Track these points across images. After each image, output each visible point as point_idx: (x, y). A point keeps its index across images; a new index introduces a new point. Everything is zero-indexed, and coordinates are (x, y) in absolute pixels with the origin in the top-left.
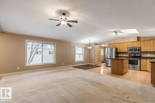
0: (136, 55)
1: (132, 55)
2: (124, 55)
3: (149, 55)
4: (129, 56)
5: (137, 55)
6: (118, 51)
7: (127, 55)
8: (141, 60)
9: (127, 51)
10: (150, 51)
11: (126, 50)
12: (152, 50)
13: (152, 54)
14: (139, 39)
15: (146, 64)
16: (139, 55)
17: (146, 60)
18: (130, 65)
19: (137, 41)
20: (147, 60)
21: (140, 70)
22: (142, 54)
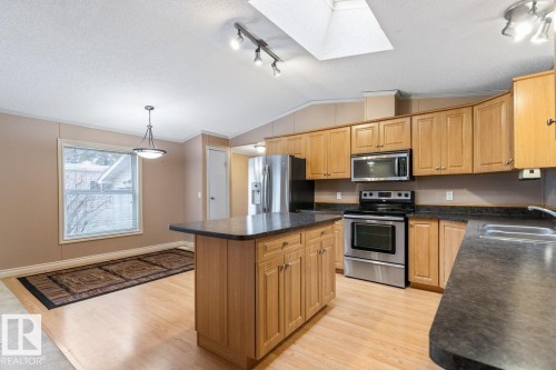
0: (389, 195)
1: (371, 195)
2: (339, 198)
3: (449, 197)
4: (361, 201)
5: (394, 196)
6: (309, 176)
7: (351, 199)
8: (411, 222)
10: (457, 171)
11: (344, 170)
12: (466, 169)
13: (465, 191)
14: (402, 103)
15: (434, 248)
16: (403, 197)
17: (434, 225)
19: (392, 114)
20: (442, 223)
21: (408, 284)
22: (417, 191)
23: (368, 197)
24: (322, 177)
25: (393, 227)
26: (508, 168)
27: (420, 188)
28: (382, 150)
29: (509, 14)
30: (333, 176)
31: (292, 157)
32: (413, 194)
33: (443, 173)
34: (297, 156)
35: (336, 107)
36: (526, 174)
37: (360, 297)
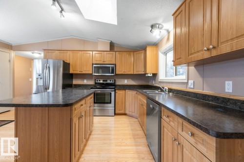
0: (107, 81)
1: (100, 81)
2: (85, 82)
3: (126, 82)
4: (96, 83)
5: (109, 82)
6: (71, 72)
7: (91, 82)
8: (116, 91)
9: (91, 73)
11: (89, 70)
12: (132, 73)
13: (130, 80)
16: (112, 82)
17: (124, 91)
18: (96, 105)
19: (109, 49)
20: (126, 91)
21: (115, 114)
22: (116, 79)
23: (99, 82)
24: (79, 72)
25: (111, 93)
26: (143, 73)
27: (117, 78)
28: (105, 63)
29: (152, 27)
30: (84, 72)
31: (64, 61)
32: (115, 80)
33: (125, 73)
34: (66, 61)
35: (84, 41)
36: (149, 75)
37: (100, 123)
